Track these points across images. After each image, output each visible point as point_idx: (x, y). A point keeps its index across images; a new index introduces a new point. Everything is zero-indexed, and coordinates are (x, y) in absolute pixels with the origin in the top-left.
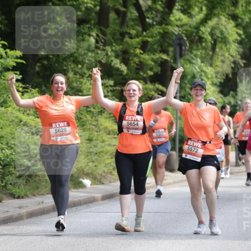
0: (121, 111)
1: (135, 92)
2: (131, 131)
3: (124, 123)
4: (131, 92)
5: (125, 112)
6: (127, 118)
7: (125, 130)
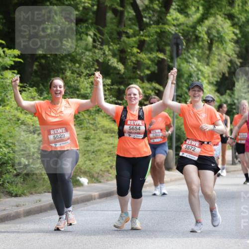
0: (122, 116)
1: (136, 96)
2: (132, 136)
3: (126, 127)
4: (132, 96)
5: (126, 117)
6: (129, 122)
7: (126, 135)
